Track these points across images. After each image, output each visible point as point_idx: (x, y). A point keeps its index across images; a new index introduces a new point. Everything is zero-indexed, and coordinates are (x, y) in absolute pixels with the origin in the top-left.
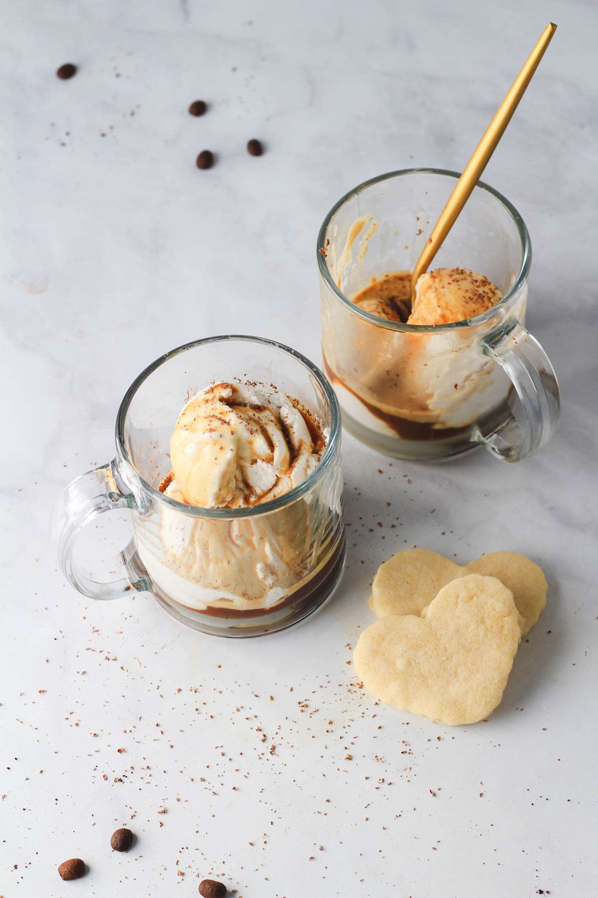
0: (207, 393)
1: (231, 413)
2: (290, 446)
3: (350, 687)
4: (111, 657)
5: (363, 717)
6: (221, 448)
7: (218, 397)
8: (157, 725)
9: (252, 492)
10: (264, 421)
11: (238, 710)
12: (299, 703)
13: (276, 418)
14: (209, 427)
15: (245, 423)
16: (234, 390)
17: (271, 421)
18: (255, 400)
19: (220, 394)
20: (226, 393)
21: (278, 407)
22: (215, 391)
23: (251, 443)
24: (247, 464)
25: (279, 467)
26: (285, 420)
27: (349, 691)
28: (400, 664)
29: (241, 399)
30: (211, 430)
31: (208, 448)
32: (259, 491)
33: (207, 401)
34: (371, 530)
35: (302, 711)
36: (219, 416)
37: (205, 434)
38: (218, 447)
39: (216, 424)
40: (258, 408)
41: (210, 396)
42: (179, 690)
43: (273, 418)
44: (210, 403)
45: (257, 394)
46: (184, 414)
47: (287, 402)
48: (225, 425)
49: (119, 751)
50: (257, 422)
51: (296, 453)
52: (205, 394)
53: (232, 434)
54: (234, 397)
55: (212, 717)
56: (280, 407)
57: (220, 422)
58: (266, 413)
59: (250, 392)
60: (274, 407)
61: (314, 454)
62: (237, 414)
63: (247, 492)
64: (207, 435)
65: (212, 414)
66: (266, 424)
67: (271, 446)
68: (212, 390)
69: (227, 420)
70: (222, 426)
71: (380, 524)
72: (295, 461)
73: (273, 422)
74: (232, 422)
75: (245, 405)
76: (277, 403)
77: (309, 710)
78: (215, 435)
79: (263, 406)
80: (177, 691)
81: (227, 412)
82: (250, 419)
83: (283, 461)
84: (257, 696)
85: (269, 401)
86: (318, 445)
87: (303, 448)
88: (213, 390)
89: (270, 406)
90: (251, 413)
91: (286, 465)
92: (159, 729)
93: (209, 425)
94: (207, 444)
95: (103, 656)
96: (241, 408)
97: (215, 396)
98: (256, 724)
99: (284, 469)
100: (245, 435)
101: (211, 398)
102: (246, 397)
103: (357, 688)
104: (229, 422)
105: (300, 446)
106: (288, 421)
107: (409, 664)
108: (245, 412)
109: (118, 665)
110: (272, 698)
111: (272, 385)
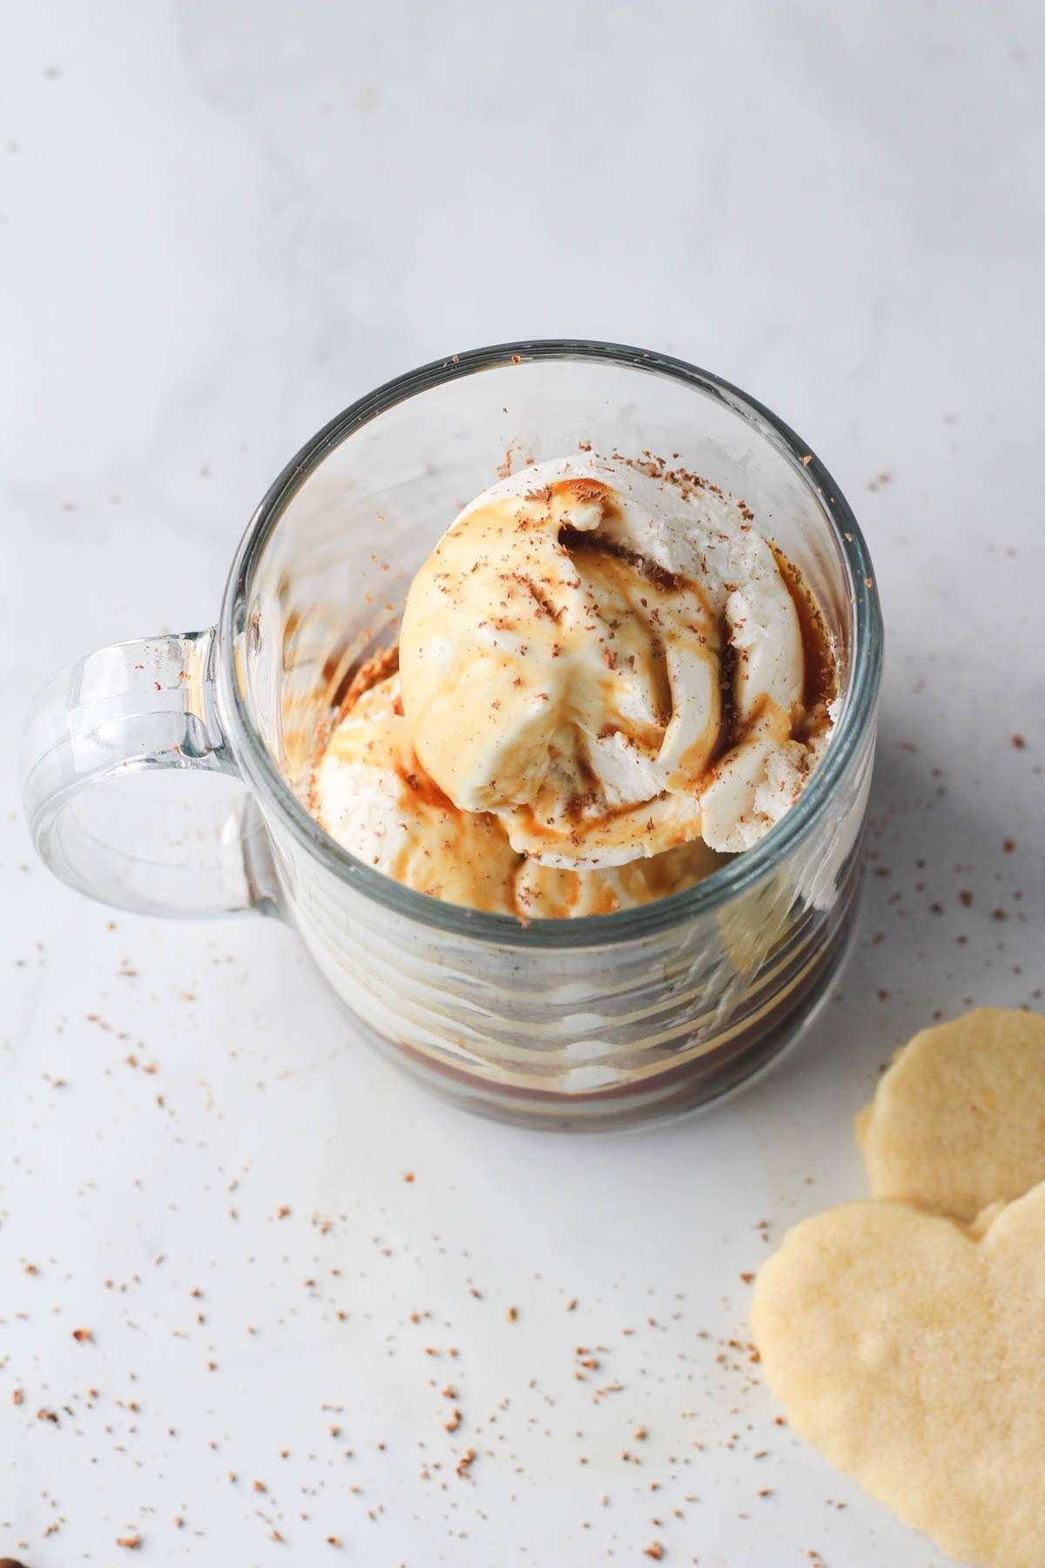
0: (531, 498)
1: (570, 590)
2: (728, 706)
3: (728, 1351)
4: (144, 1061)
5: (731, 1446)
6: (518, 682)
7: (556, 524)
8: (197, 1294)
9: (594, 796)
10: (668, 624)
11: (416, 1319)
12: (580, 1352)
13: (712, 615)
14: (500, 612)
15: (602, 631)
16: (609, 512)
17: (691, 628)
18: (663, 557)
19: (564, 518)
20: (584, 517)
21: (726, 586)
22: (556, 500)
23: (608, 686)
24: (591, 733)
25: (674, 769)
26: (736, 632)
27: (721, 1359)
28: (870, 1350)
29: (623, 541)
30: (503, 625)
31: (484, 667)
32: (612, 798)
33: (524, 525)
34: (936, 909)
35: (580, 1378)
36: (539, 585)
37: (484, 629)
38: (509, 675)
39: (524, 607)
40: (666, 582)
41: (537, 511)
42: (285, 1213)
43: (700, 618)
44: (531, 534)
45: (676, 531)
46: (457, 535)
47: (760, 573)
48: (546, 619)
49: (78, 1335)
50: (647, 625)
51: (739, 731)
52: (527, 498)
53: (556, 654)
54: (606, 529)
55: (342, 1316)
56: (731, 588)
57: (535, 605)
58: (686, 602)
59: (654, 531)
60: (715, 586)
61: (793, 742)
62: (591, 596)
63: (581, 788)
64: (488, 635)
65: (522, 572)
66: (672, 637)
67: (665, 709)
68: (548, 495)
69: (558, 605)
70: (535, 620)
71: (966, 898)
72: (728, 757)
73: (695, 631)
74: (568, 620)
75: (633, 558)
76: (727, 574)
77: (599, 1381)
78: (508, 642)
79: (680, 577)
80: (277, 1214)
81: (562, 583)
82: (632, 612)
83: (692, 752)
84: (477, 1295)
85: (703, 565)
86: (816, 713)
87: (761, 724)
88: (550, 495)
89: (703, 581)
90: (640, 592)
91: (698, 764)
92: (198, 1307)
93: (503, 604)
94: (482, 656)
95: (130, 1048)
96: (617, 568)
97: (550, 517)
98: (448, 1374)
99: (687, 774)
100: (595, 664)
101: (537, 519)
102: (638, 540)
103: (743, 1358)
104: (559, 614)
105: (757, 714)
106: (740, 641)
107: (893, 1356)
108: (622, 586)
109: (153, 1086)
110: (514, 1314)
111: (742, 506)
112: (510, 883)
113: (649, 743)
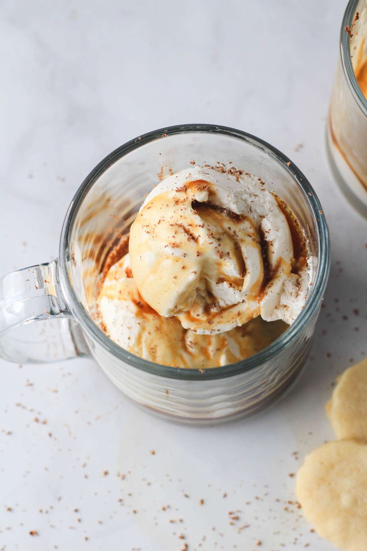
0: (178, 191)
1: (200, 228)
2: (266, 264)
3: (287, 505)
4: (41, 419)
5: (295, 543)
6: (184, 268)
7: (190, 200)
8: (76, 511)
9: (215, 304)
10: (240, 235)
11: (164, 509)
12: (231, 513)
13: (256, 229)
14: (173, 240)
15: (215, 244)
16: (211, 193)
17: (249, 235)
18: (235, 209)
19: (193, 198)
20: (201, 197)
21: (260, 216)
22: (189, 191)
23: (219, 264)
24: (213, 283)
25: (249, 293)
26: (266, 234)
27: (286, 509)
28: (345, 500)
29: (217, 203)
30: (175, 246)
31: (168, 263)
32: (222, 304)
33: (177, 202)
34: (345, 318)
35: (232, 524)
36: (187, 227)
37: (167, 248)
38: (179, 265)
39: (182, 237)
40: (236, 218)
41: (181, 196)
42: (106, 473)
43: (251, 231)
44: (181, 206)
45: (238, 196)
46: (149, 208)
47: (272, 209)
48: (192, 241)
49: (32, 533)
50: (232, 237)
51: (271, 273)
52: (177, 191)
53: (198, 255)
54: (210, 200)
55: (135, 512)
56: (262, 217)
57: (187, 236)
58: (246, 225)
59: (230, 199)
60: (256, 217)
61: (293, 274)
62: (209, 230)
63: (209, 301)
64: (169, 250)
65: (179, 222)
66: (242, 241)
67: (243, 270)
68: (185, 189)
69: (196, 235)
70: (188, 242)
71: (356, 312)
72: (269, 285)
73: (251, 237)
74: (201, 241)
75: (222, 209)
76: (259, 211)
77: (240, 524)
78: (178, 252)
79: (242, 215)
80: (102, 474)
81: (197, 226)
82: (225, 233)
83: (254, 286)
84: (187, 496)
85: (250, 209)
86: (300, 261)
87: (280, 270)
88: (186, 188)
89: (251, 216)
90: (227, 224)
91: (258, 289)
92: (78, 516)
93: (174, 237)
94: (167, 258)
95: (34, 415)
96: (216, 215)
97: (187, 198)
98: (180, 529)
99: (254, 294)
100: (215, 257)
101: (182, 199)
102: (224, 202)
103: (294, 507)
104: (197, 239)
105: (278, 266)
106: (269, 237)
107: (355, 502)
108: (219, 222)
109: (45, 429)
110: (202, 502)
111: (260, 180)
112: (183, 340)
113: (237, 284)
